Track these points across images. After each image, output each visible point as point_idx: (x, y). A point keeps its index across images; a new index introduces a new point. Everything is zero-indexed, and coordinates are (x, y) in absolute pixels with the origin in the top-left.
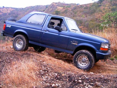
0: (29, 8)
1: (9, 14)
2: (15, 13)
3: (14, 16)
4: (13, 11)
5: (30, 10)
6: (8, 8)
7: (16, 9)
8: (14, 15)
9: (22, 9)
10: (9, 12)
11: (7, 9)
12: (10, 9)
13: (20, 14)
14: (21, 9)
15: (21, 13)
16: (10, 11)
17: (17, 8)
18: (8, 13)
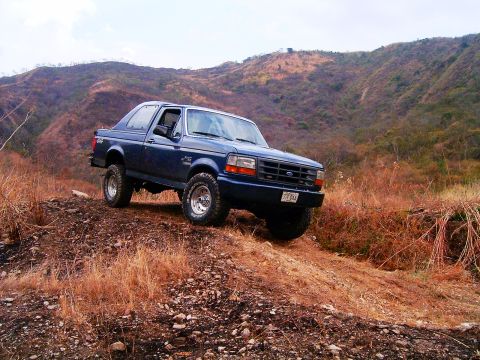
0: (389, 52)
1: (312, 78)
2: (333, 73)
3: (328, 85)
4: (327, 64)
5: (393, 59)
6: (308, 53)
7: (340, 56)
8: (331, 82)
9: (364, 54)
10: (311, 69)
11: (305, 60)
12: (316, 56)
13: (352, 78)
14: (359, 56)
15: (357, 72)
16: (315, 65)
17: (342, 54)
18: (307, 75)
